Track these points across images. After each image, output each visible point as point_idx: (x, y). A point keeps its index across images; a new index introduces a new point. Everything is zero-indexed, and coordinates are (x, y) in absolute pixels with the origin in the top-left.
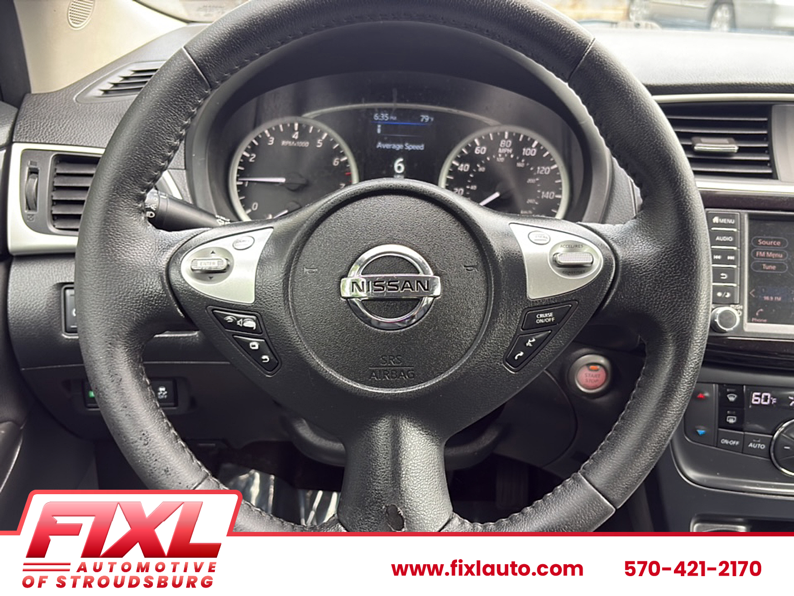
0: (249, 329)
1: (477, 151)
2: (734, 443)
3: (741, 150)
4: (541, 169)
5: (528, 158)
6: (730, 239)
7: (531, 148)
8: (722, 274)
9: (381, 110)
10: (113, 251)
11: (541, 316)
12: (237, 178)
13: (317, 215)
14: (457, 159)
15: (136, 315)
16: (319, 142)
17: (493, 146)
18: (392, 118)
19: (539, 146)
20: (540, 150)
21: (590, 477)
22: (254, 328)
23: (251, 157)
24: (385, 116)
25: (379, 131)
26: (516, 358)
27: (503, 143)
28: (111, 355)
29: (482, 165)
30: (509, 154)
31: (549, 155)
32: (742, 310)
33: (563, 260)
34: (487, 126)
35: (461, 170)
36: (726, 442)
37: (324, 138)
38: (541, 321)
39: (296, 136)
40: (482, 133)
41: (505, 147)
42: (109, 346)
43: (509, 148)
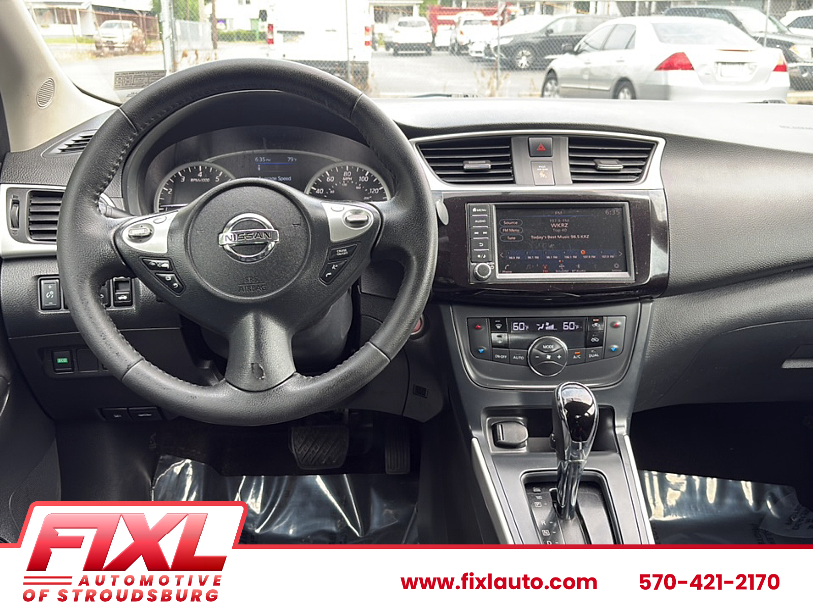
0: (165, 269)
1: (328, 180)
2: (503, 357)
3: (493, 167)
4: (372, 190)
5: (363, 183)
6: (484, 221)
7: (365, 176)
8: (480, 244)
9: (259, 155)
10: (81, 227)
11: (340, 251)
12: (160, 205)
13: (204, 200)
14: (314, 186)
15: (95, 265)
16: (217, 178)
17: (338, 175)
18: (267, 160)
19: (370, 174)
20: (371, 177)
21: (374, 342)
22: (168, 267)
23: (169, 190)
24: (262, 159)
25: (259, 169)
26: (327, 276)
27: (345, 173)
28: (81, 288)
29: (332, 190)
30: (350, 181)
31: (377, 180)
32: (494, 265)
33: (350, 219)
34: (333, 162)
35: (318, 192)
36: (498, 356)
37: (220, 175)
38: (340, 254)
39: (200, 175)
40: (331, 167)
41: (347, 176)
42: (80, 282)
43: (350, 177)
